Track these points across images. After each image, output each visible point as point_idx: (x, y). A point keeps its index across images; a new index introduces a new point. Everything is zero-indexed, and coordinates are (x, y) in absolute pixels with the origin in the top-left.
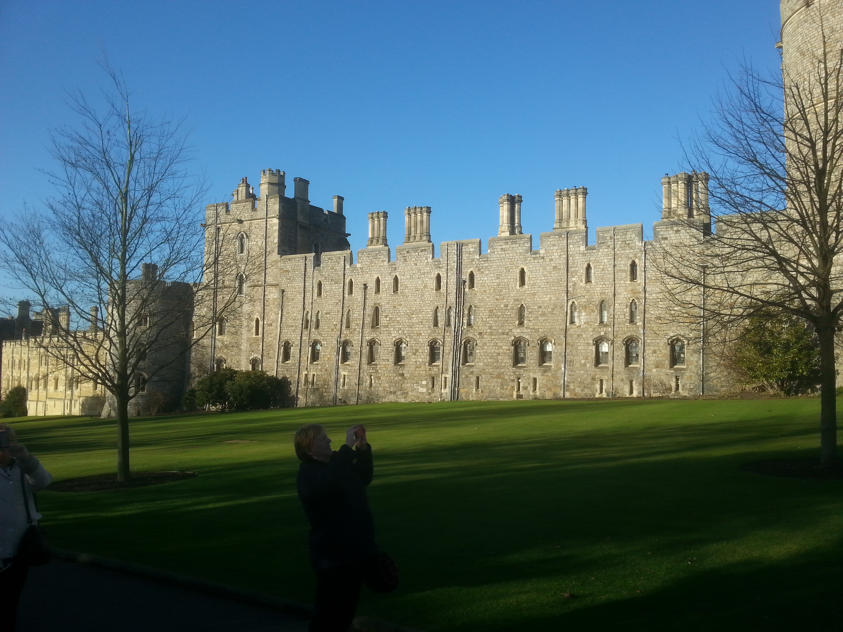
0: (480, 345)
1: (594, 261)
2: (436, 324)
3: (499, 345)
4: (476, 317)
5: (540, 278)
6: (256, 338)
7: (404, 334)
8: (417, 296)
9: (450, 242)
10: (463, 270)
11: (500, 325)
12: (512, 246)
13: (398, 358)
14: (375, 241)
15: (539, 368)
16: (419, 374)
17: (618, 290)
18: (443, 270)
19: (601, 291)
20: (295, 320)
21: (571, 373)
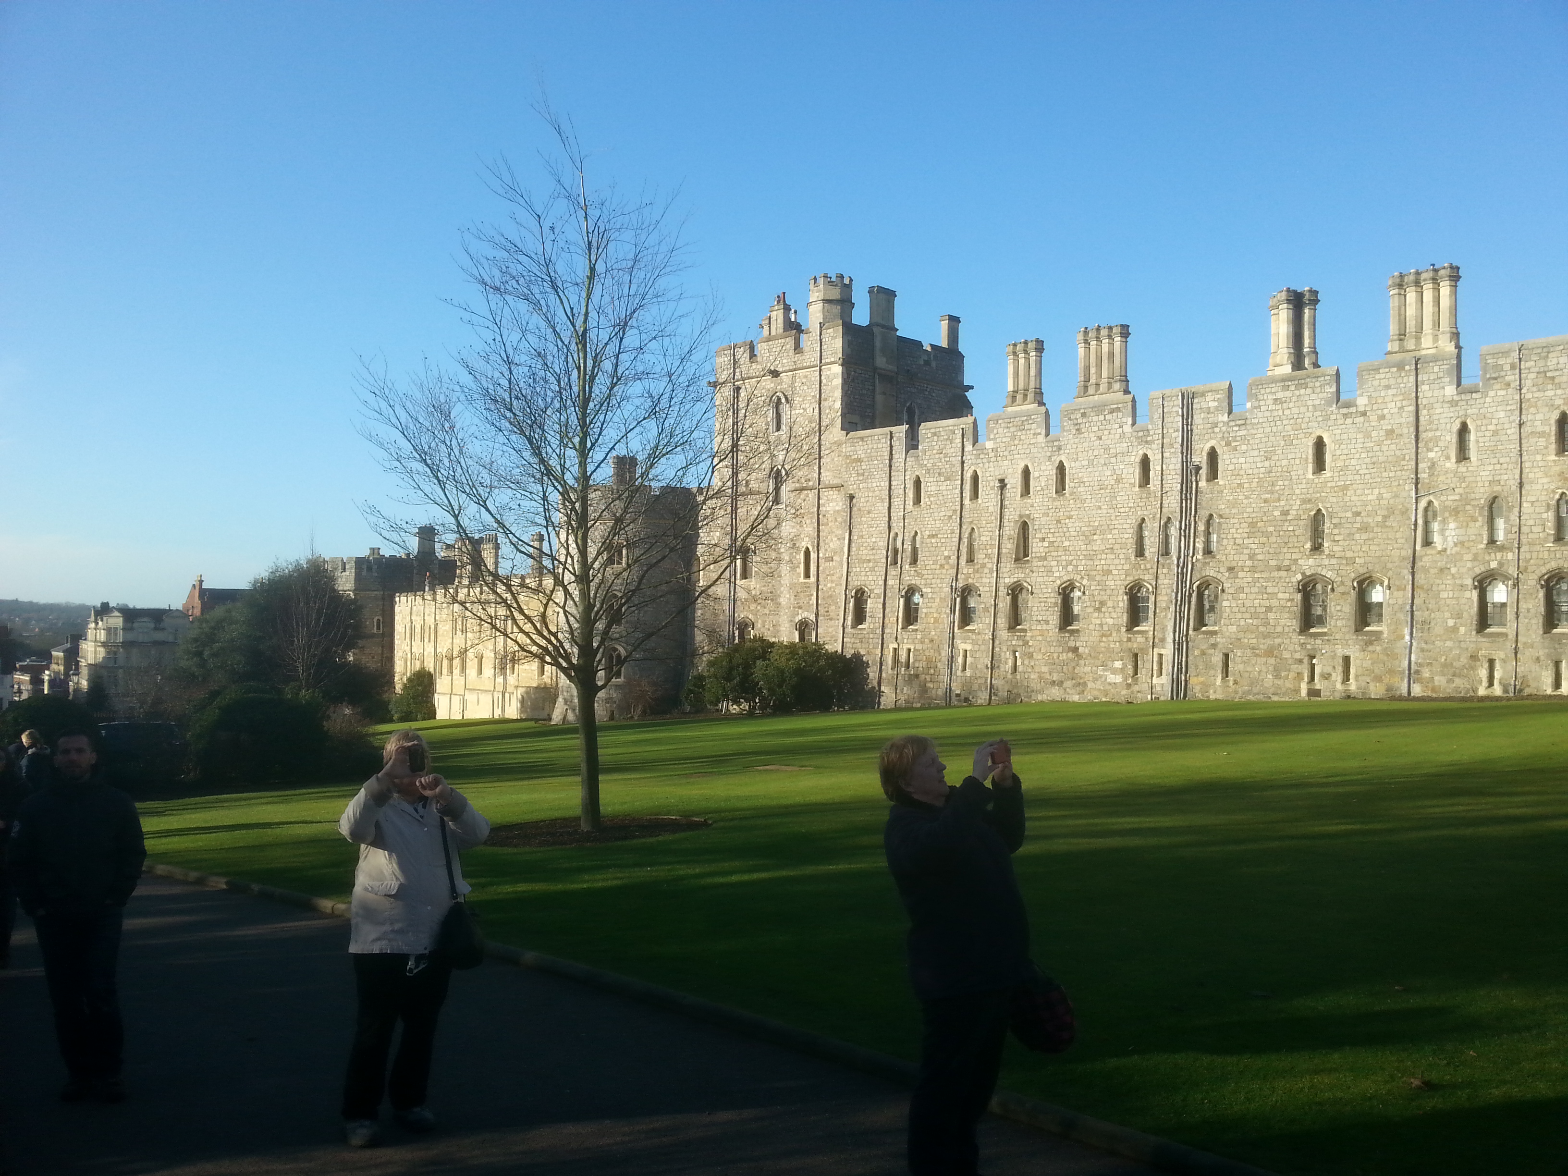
0: (1232, 591)
1: (1475, 417)
2: (1140, 552)
3: (1269, 590)
4: (1222, 536)
5: (1357, 456)
6: (805, 583)
7: (1078, 572)
8: (1103, 499)
9: (1167, 392)
10: (1195, 446)
11: (1271, 551)
12: (1297, 393)
13: (1067, 617)
14: (1019, 397)
15: (1354, 637)
16: (1108, 648)
17: (1529, 474)
18: (1154, 446)
19: (1490, 478)
20: (873, 549)
21: (1423, 645)
